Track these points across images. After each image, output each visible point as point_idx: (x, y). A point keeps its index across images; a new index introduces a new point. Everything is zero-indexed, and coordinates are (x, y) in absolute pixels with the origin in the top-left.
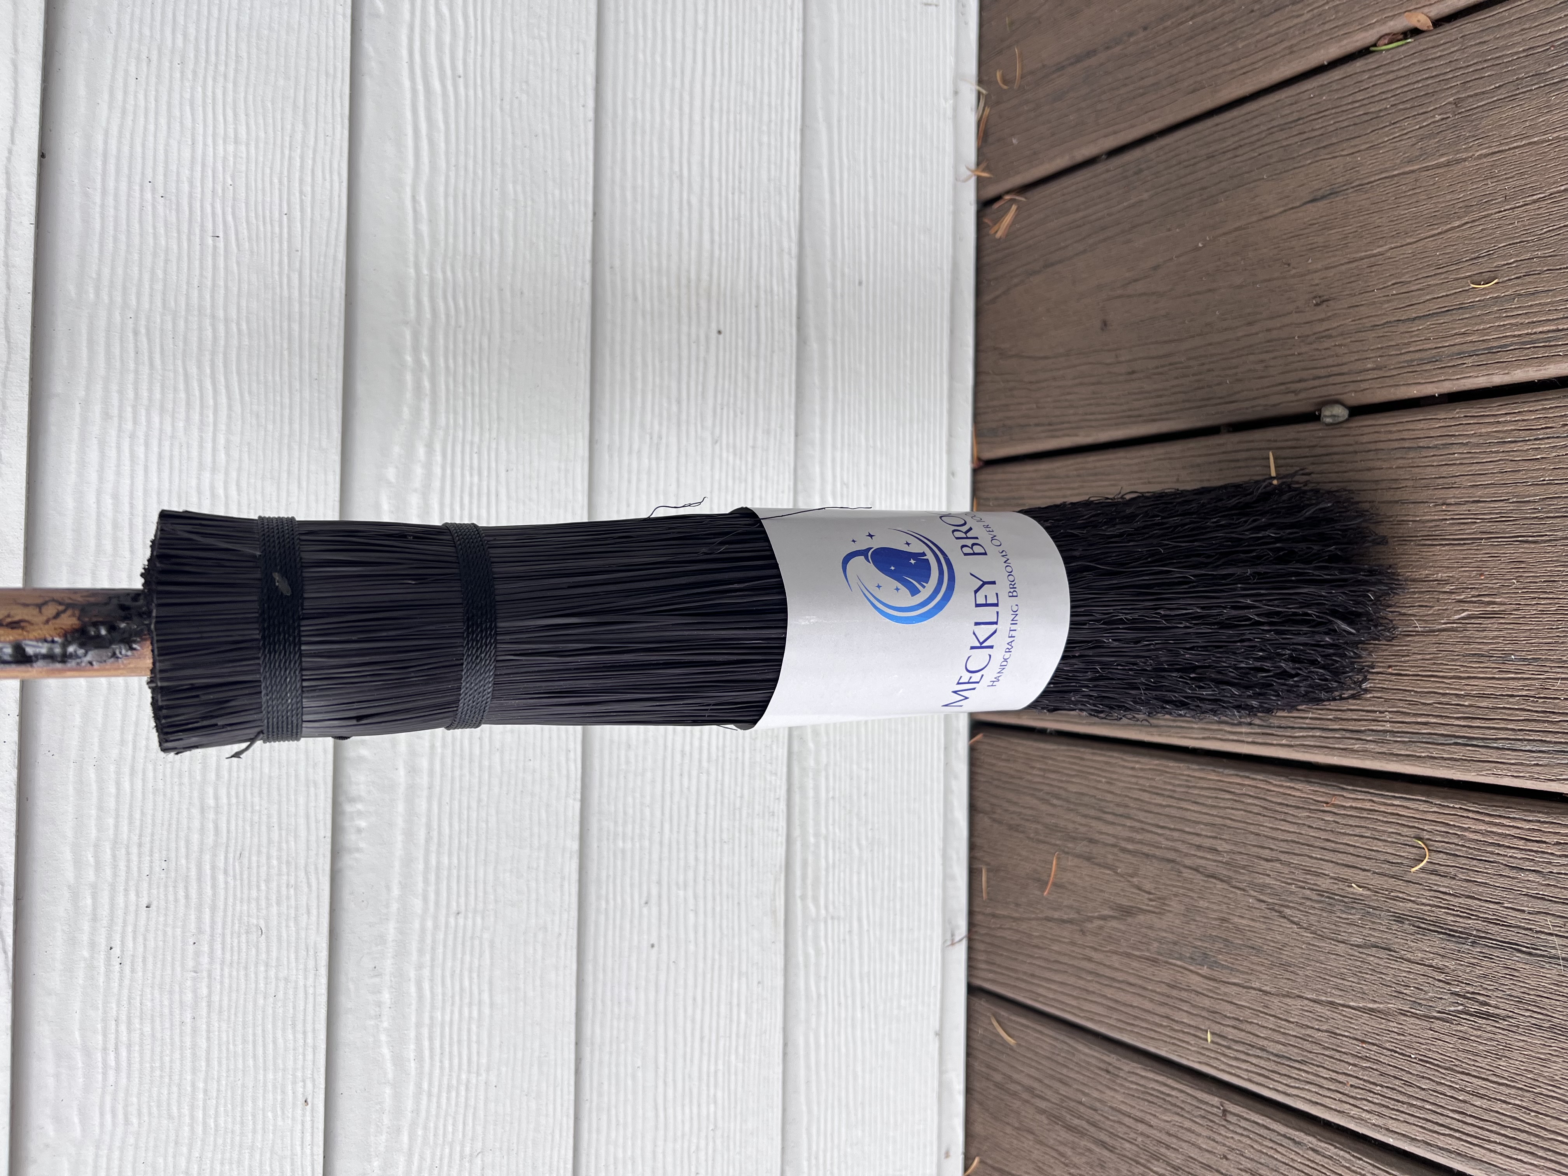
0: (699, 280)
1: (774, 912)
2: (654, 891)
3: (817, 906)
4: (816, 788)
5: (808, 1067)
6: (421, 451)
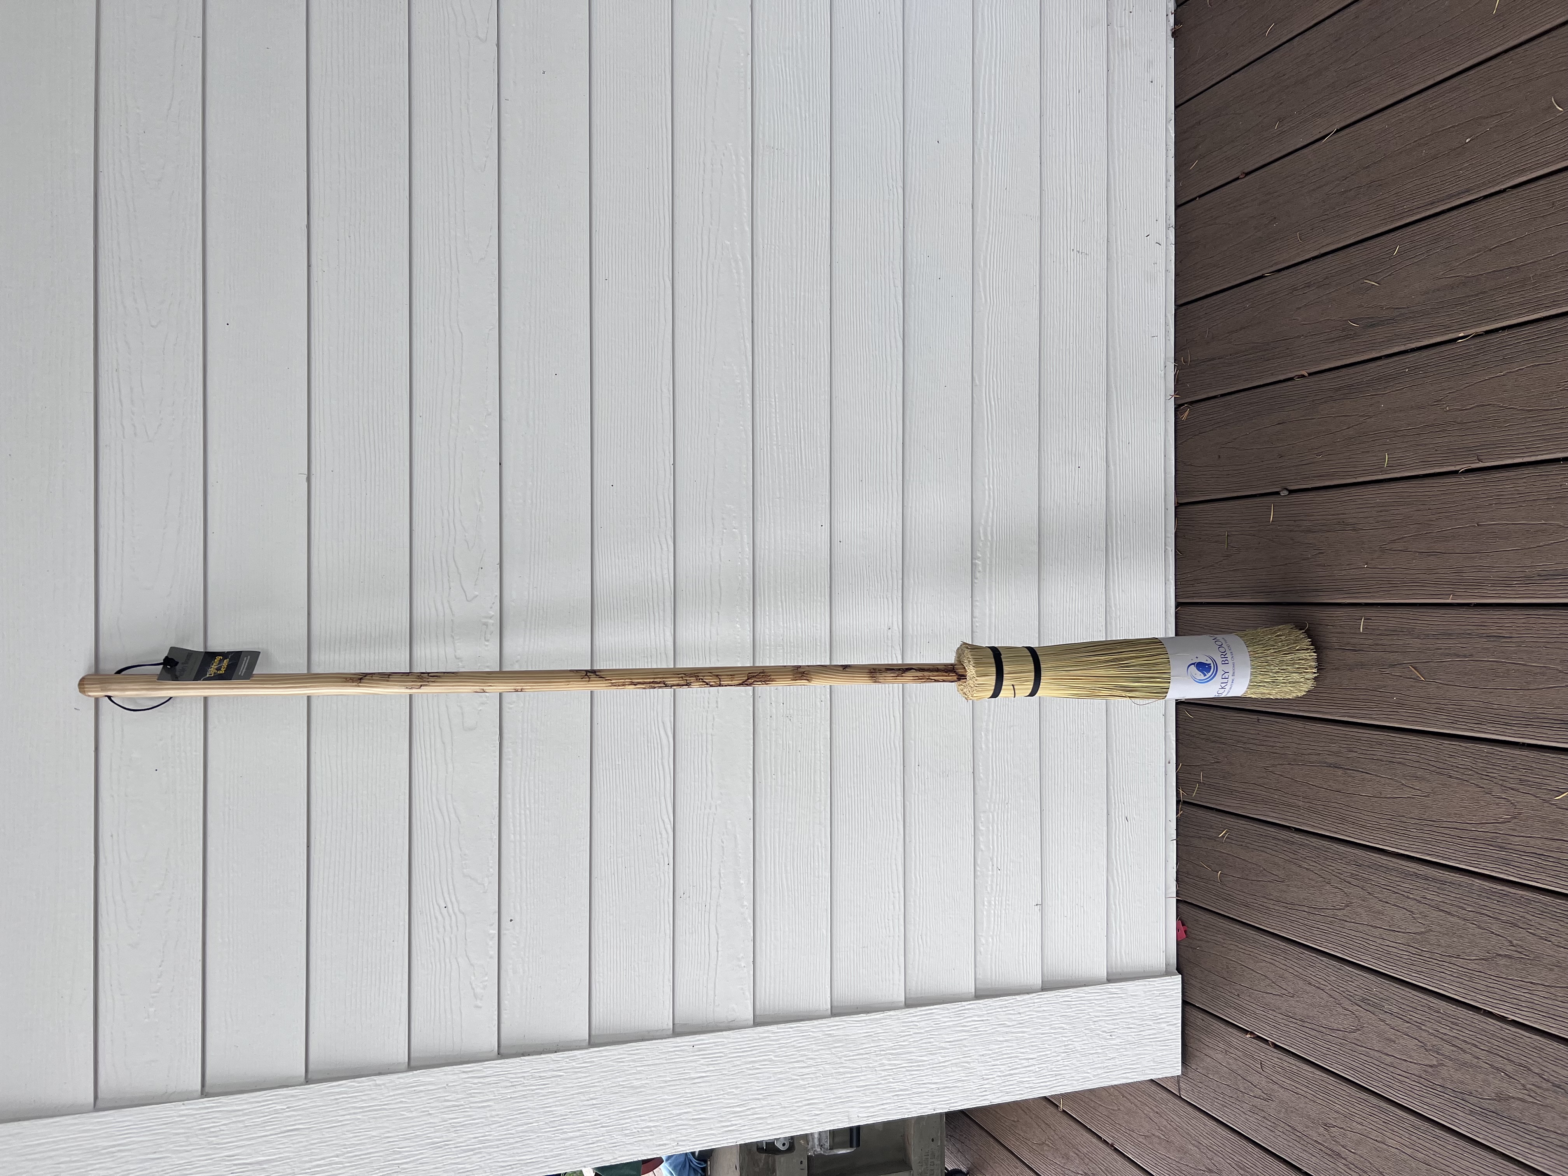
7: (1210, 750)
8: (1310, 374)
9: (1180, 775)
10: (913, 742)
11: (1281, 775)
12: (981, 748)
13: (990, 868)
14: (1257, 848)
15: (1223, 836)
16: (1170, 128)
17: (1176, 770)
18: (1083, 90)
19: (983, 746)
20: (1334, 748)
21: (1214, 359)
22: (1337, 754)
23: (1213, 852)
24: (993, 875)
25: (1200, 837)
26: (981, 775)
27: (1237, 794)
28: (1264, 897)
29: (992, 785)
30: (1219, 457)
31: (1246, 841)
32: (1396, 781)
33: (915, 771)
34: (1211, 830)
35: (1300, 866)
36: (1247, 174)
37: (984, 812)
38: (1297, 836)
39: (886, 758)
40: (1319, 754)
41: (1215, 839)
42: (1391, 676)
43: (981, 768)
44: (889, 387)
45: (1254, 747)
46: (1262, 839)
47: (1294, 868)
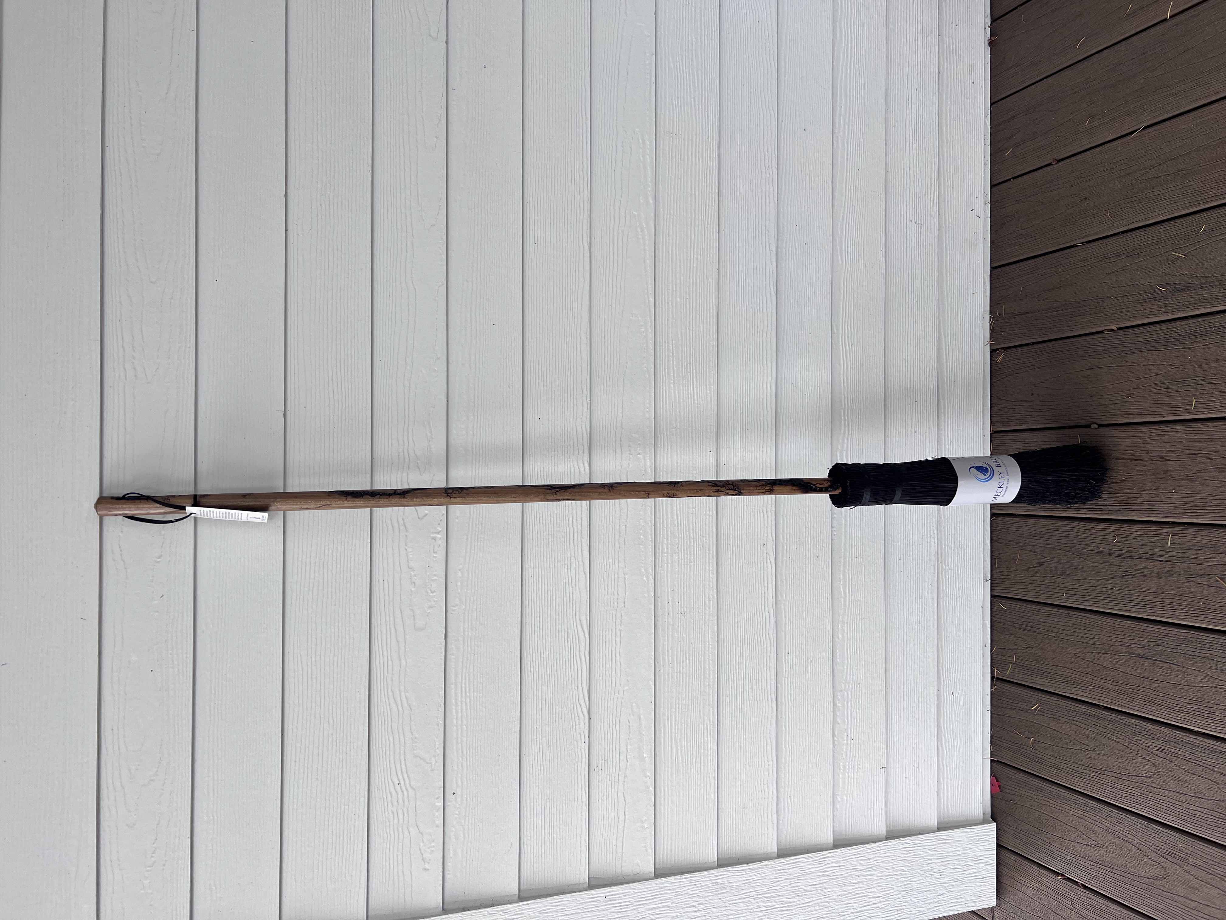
0: (910, 387)
1: (934, 565)
2: (902, 557)
3: (945, 565)
4: (945, 532)
5: (944, 612)
6: (846, 441)
7: (1023, 637)
8: (1119, 329)
9: (994, 656)
10: (783, 634)
11: (1091, 662)
12: (838, 638)
13: (845, 738)
14: (1067, 720)
15: (1035, 709)
16: (987, 122)
17: (991, 652)
18: (919, 88)
19: (840, 636)
20: (1143, 641)
21: (1027, 313)
22: (1144, 647)
23: (1026, 722)
24: (847, 743)
25: (1013, 709)
26: (838, 660)
27: (1049, 675)
28: (1075, 763)
29: (847, 668)
30: (1032, 394)
31: (1058, 714)
32: (1203, 672)
33: (785, 658)
34: (1024, 704)
35: (1109, 739)
36: (1059, 161)
37: (841, 691)
38: (1106, 714)
39: (762, 648)
40: (1128, 646)
41: (1027, 711)
42: (1197, 585)
43: (838, 654)
44: (765, 334)
45: (1065, 637)
46: (1072, 714)
47: (1104, 740)
